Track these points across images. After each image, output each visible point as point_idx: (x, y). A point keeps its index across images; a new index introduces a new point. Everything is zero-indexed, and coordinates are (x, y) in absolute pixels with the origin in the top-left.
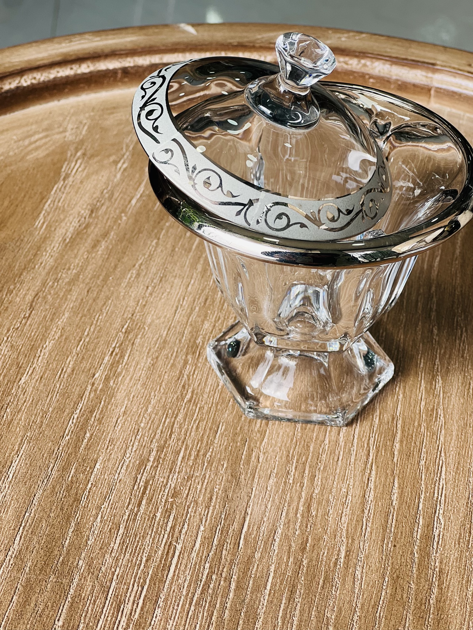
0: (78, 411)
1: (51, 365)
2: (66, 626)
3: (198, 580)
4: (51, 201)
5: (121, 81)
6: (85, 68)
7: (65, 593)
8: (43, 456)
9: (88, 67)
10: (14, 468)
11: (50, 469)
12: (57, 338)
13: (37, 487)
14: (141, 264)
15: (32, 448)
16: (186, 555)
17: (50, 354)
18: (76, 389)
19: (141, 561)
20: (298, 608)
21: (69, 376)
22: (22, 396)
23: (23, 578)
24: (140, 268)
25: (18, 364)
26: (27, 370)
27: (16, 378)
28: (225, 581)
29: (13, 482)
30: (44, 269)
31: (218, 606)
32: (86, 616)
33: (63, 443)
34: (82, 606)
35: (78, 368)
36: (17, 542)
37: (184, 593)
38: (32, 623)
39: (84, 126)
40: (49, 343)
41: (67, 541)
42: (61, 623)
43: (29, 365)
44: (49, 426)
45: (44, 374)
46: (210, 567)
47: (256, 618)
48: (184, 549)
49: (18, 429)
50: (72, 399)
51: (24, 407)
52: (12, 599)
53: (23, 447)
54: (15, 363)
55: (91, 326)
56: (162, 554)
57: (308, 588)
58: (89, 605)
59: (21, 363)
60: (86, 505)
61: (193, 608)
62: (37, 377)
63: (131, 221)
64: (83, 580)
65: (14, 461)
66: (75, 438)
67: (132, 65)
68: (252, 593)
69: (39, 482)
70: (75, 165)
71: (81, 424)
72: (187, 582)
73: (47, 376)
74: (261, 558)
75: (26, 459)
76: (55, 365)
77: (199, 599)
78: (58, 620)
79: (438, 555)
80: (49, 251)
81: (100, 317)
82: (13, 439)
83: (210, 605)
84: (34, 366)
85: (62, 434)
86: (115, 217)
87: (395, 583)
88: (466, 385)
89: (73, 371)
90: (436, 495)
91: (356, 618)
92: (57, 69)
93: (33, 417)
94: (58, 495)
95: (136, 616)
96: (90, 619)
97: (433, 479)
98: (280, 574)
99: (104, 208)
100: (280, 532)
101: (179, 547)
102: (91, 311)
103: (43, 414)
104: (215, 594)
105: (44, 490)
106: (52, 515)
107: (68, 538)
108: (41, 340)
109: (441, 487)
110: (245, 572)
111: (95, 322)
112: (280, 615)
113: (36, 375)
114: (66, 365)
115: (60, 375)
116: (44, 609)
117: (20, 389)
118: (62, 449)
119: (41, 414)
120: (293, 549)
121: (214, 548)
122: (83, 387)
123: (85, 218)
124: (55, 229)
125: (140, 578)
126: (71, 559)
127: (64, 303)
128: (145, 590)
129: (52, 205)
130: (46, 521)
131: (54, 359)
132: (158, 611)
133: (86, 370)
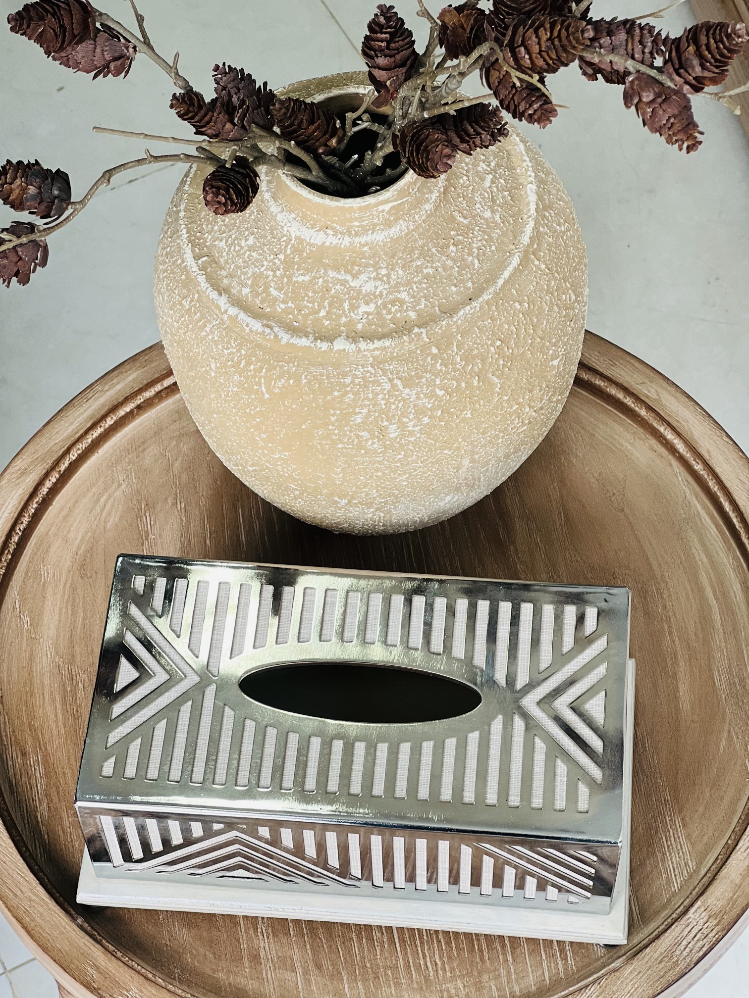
5: (137, 414)
6: (110, 421)
9: (112, 418)
39: (131, 474)
67: (142, 400)
92: (91, 433)
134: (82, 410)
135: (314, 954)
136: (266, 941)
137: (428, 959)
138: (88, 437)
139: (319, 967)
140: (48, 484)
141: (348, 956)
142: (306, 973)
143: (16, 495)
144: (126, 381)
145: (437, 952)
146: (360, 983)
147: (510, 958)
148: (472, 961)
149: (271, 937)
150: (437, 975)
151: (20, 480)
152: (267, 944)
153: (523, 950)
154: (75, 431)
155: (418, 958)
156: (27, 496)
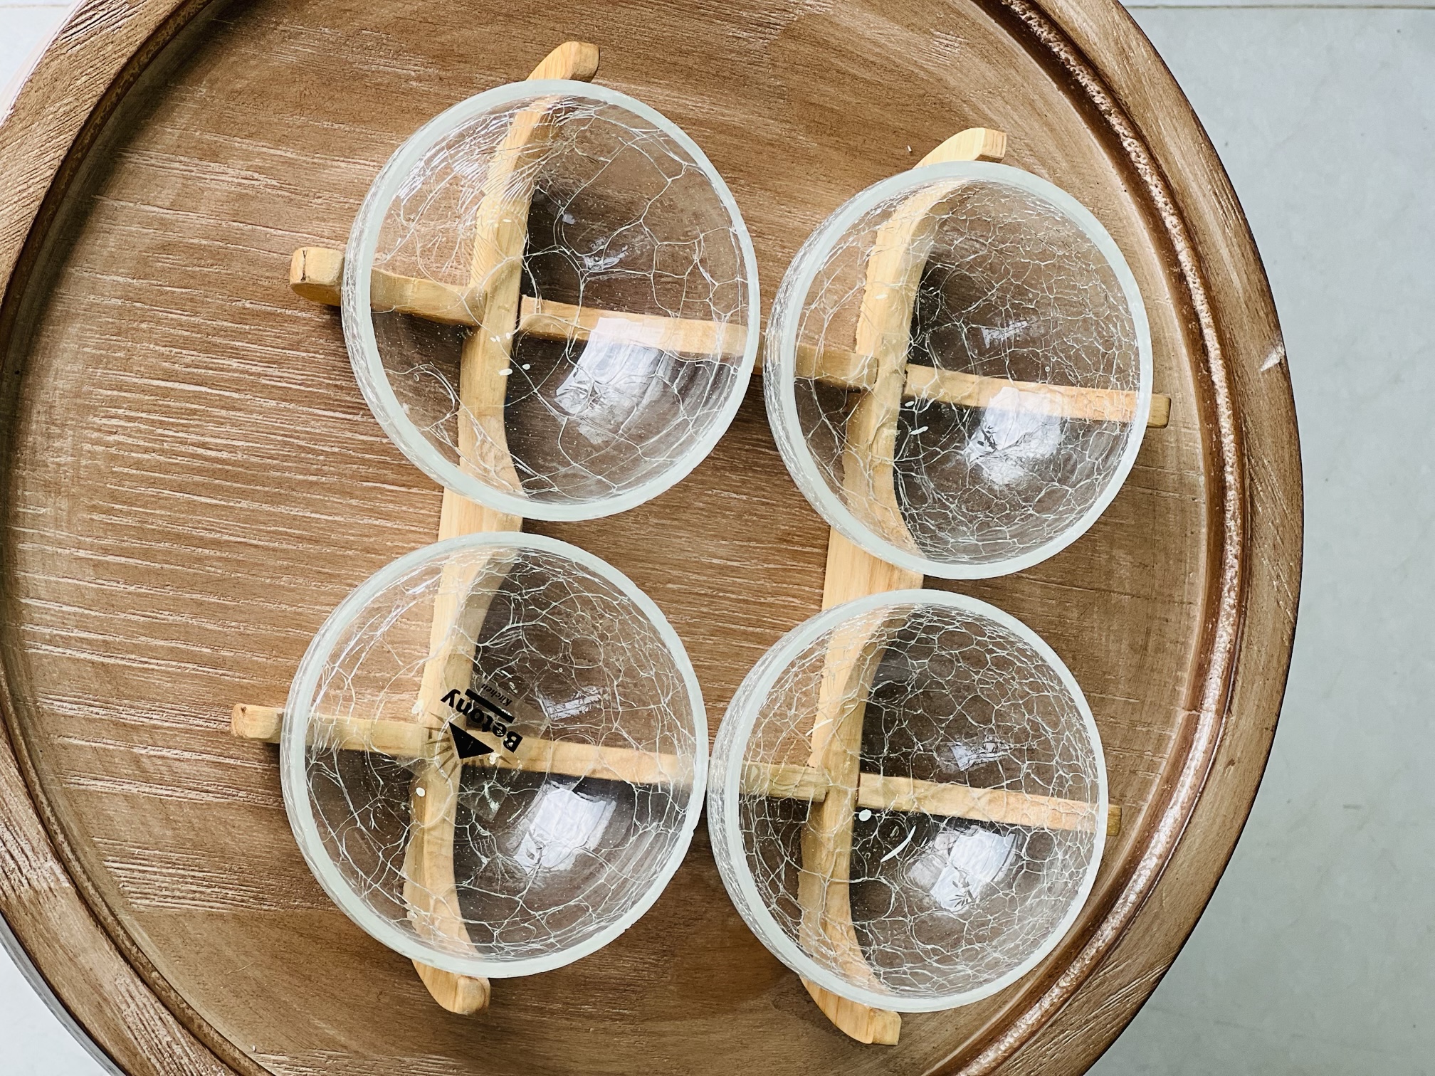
2: (245, 311)
3: (316, 441)
6: (1171, 221)
9: (1175, 226)
16: (347, 426)
19: (335, 379)
20: (290, 547)
28: (317, 469)
31: (285, 464)
32: (260, 330)
34: (272, 325)
37: (298, 428)
38: (245, 276)
42: (248, 305)
46: (334, 453)
47: (272, 503)
48: (356, 423)
56: (346, 401)
57: (318, 557)
58: (274, 332)
61: (280, 438)
68: (304, 498)
72: (312, 430)
74: (350, 506)
77: (292, 445)
78: (251, 303)
83: (285, 456)
91: (284, 606)
92: (1160, 184)
95: (264, 382)
96: (256, 335)
98: (331, 527)
100: (389, 525)
101: (358, 418)
104: (301, 460)
110: (329, 489)
112: (281, 529)
120: (366, 539)
121: (360, 455)
125: (313, 380)
128: (298, 387)
132: (273, 403)
134: (1203, 180)
135: (190, 247)
136: (236, 180)
137: (122, 423)
138: (1154, 177)
139: (165, 248)
140: (1093, 88)
141: (169, 299)
142: (164, 224)
143: (1088, 29)
144: (1230, 268)
145: (130, 441)
146: (119, 302)
147: (82, 553)
148: (96, 491)
149: (239, 189)
150: (92, 428)
151: (1112, 44)
152: (230, 179)
153: (87, 578)
154: (1170, 159)
155: (130, 409)
156: (1081, 45)
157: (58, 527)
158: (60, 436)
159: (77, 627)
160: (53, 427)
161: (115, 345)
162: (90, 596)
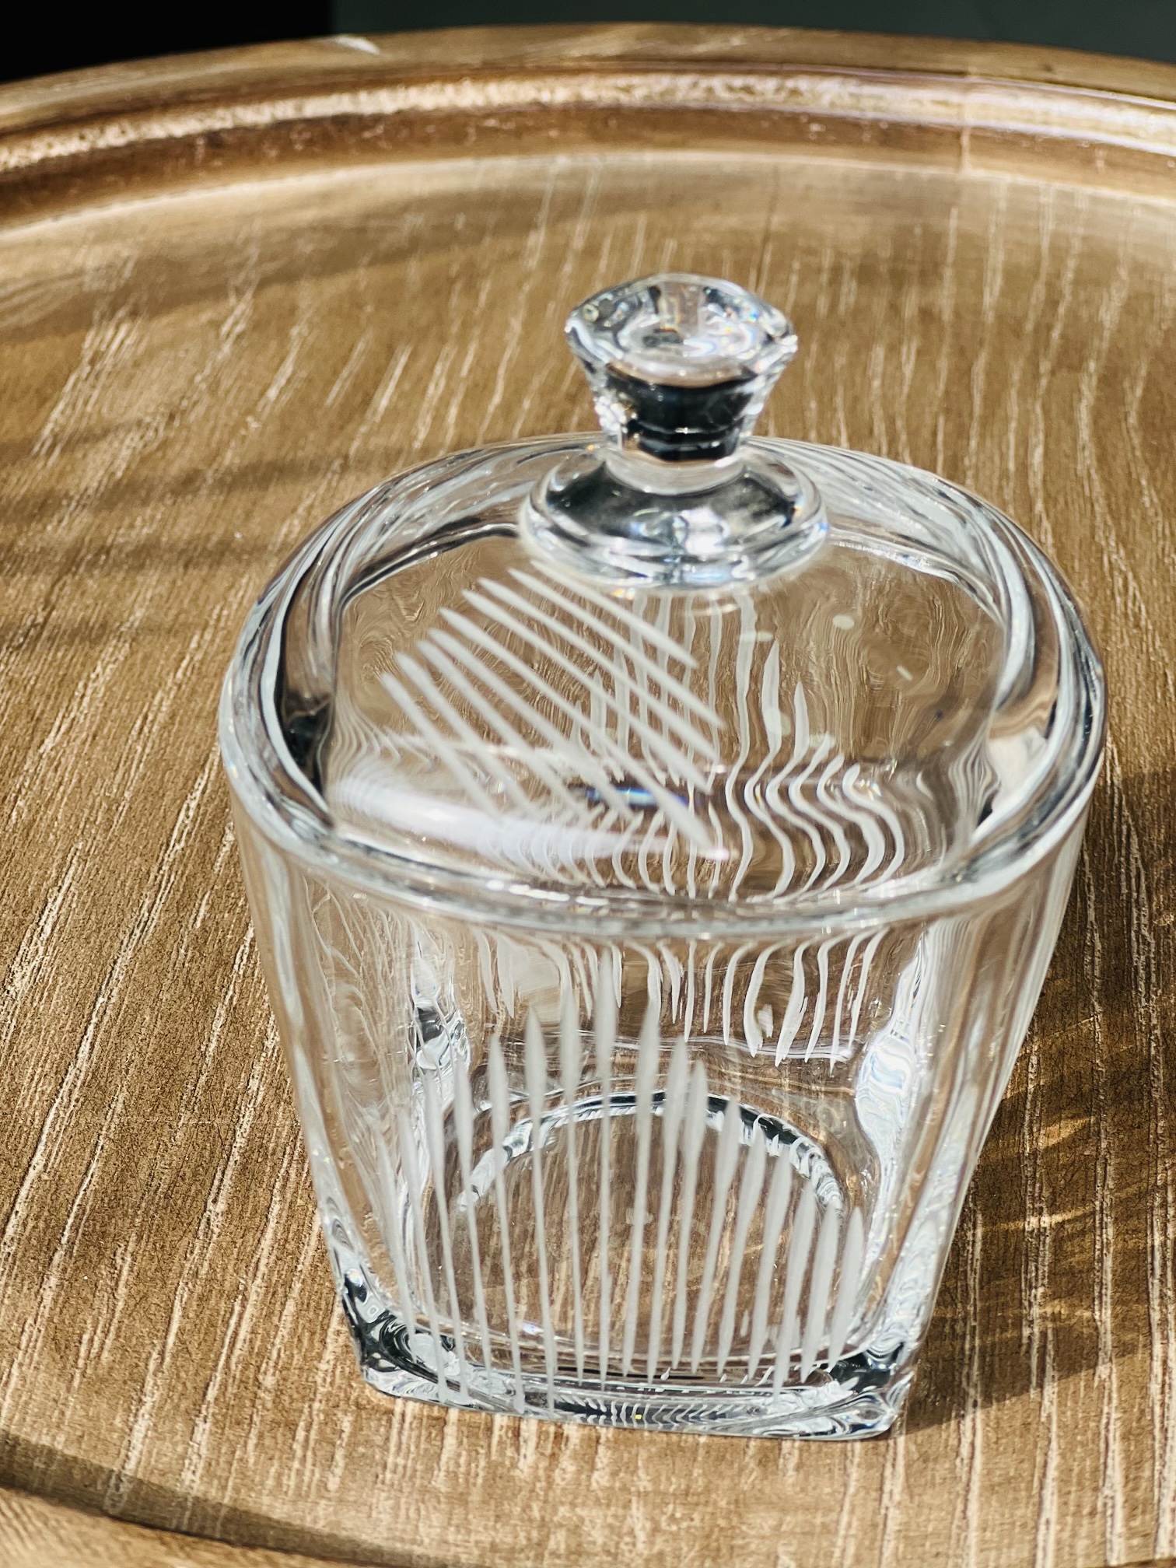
0: (198, 794)
1: (114, 711)
2: (236, 1211)
4: (67, 405)
6: (113, 136)
7: (223, 1145)
8: (123, 884)
10: (54, 913)
11: (145, 908)
12: (121, 658)
13: (117, 945)
14: (311, 507)
15: (94, 872)
17: (109, 689)
18: (185, 753)
21: (164, 727)
22: (50, 774)
23: (110, 1125)
24: (309, 513)
25: (31, 715)
26: (57, 723)
27: (32, 740)
29: (54, 940)
30: (70, 529)
32: (284, 1186)
33: (170, 857)
34: (273, 1167)
35: (186, 712)
36: (83, 1054)
38: (146, 1212)
40: (104, 669)
41: (213, 1046)
42: (221, 1206)
43: (60, 715)
44: (130, 825)
45: (100, 728)
49: (52, 837)
50: (178, 772)
51: (59, 795)
52: (88, 1168)
53: (71, 872)
54: (25, 712)
55: (204, 630)
58: (290, 1164)
59: (38, 712)
60: (249, 972)
62: (84, 735)
63: (271, 428)
64: (265, 1116)
65: (50, 900)
66: (197, 845)
69: (121, 936)
70: (115, 334)
71: (208, 817)
73: (110, 731)
75: (81, 894)
76: (124, 711)
78: (215, 1201)
79: (1151, 1004)
80: (77, 497)
81: (225, 612)
82: (42, 856)
84: (72, 715)
85: (163, 839)
86: (232, 423)
87: (1056, 1065)
88: (1156, 678)
89: (173, 716)
90: (1125, 891)
93: (87, 811)
94: (173, 956)
96: (296, 1192)
97: (1111, 860)
99: (200, 410)
102: (201, 602)
103: (110, 806)
105: (137, 950)
106: (165, 996)
107: (214, 1039)
108: (83, 665)
109: (1133, 873)
111: (212, 622)
113: (81, 732)
114: (154, 709)
115: (141, 729)
116: (174, 1183)
117: (44, 763)
118: (170, 869)
119: (104, 805)
122: (203, 747)
123: (156, 430)
124: (85, 456)
126: (228, 1079)
127: (130, 591)
129: (68, 412)
130: (153, 1009)
131: (122, 700)
133: (205, 714)
157: (829, 1530)
158: (575, 1530)
159: (1096, 1489)
160: (552, 1544)
161: (321, 1432)
162: (1008, 1464)
